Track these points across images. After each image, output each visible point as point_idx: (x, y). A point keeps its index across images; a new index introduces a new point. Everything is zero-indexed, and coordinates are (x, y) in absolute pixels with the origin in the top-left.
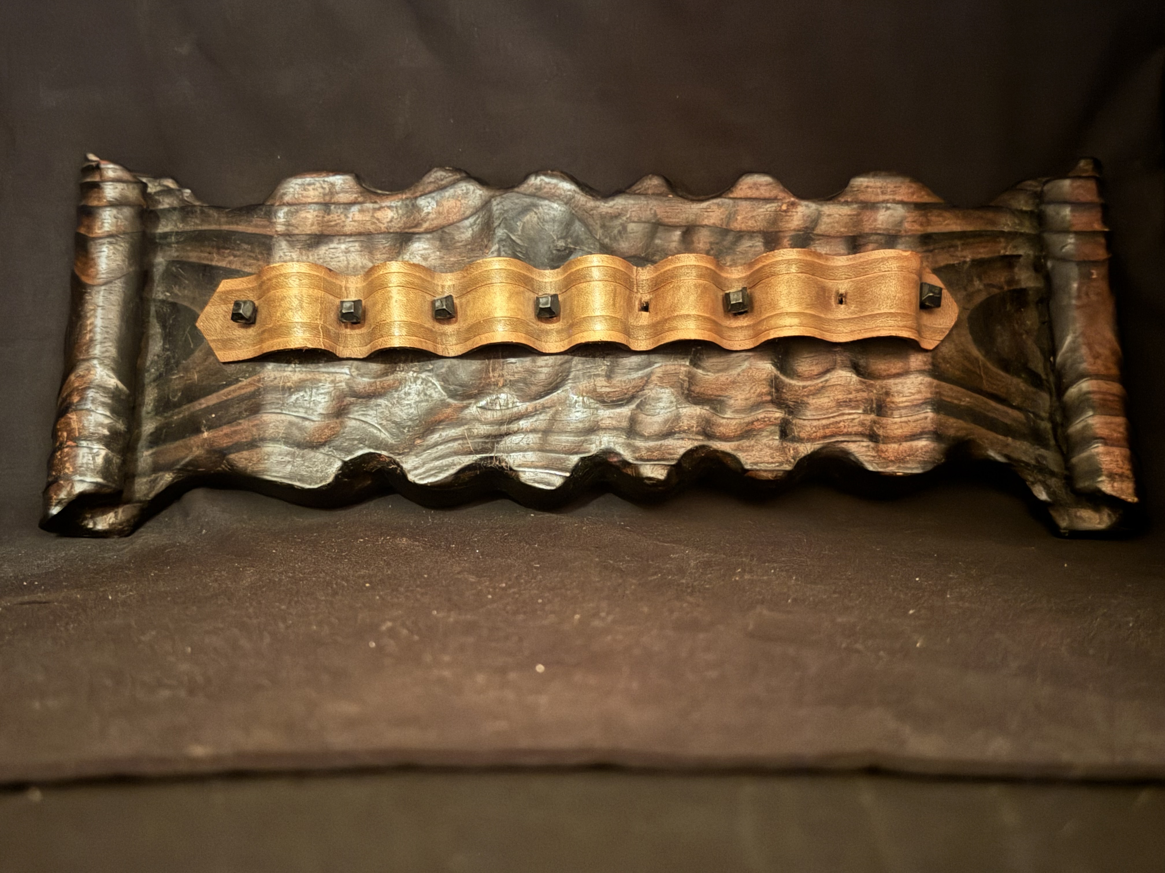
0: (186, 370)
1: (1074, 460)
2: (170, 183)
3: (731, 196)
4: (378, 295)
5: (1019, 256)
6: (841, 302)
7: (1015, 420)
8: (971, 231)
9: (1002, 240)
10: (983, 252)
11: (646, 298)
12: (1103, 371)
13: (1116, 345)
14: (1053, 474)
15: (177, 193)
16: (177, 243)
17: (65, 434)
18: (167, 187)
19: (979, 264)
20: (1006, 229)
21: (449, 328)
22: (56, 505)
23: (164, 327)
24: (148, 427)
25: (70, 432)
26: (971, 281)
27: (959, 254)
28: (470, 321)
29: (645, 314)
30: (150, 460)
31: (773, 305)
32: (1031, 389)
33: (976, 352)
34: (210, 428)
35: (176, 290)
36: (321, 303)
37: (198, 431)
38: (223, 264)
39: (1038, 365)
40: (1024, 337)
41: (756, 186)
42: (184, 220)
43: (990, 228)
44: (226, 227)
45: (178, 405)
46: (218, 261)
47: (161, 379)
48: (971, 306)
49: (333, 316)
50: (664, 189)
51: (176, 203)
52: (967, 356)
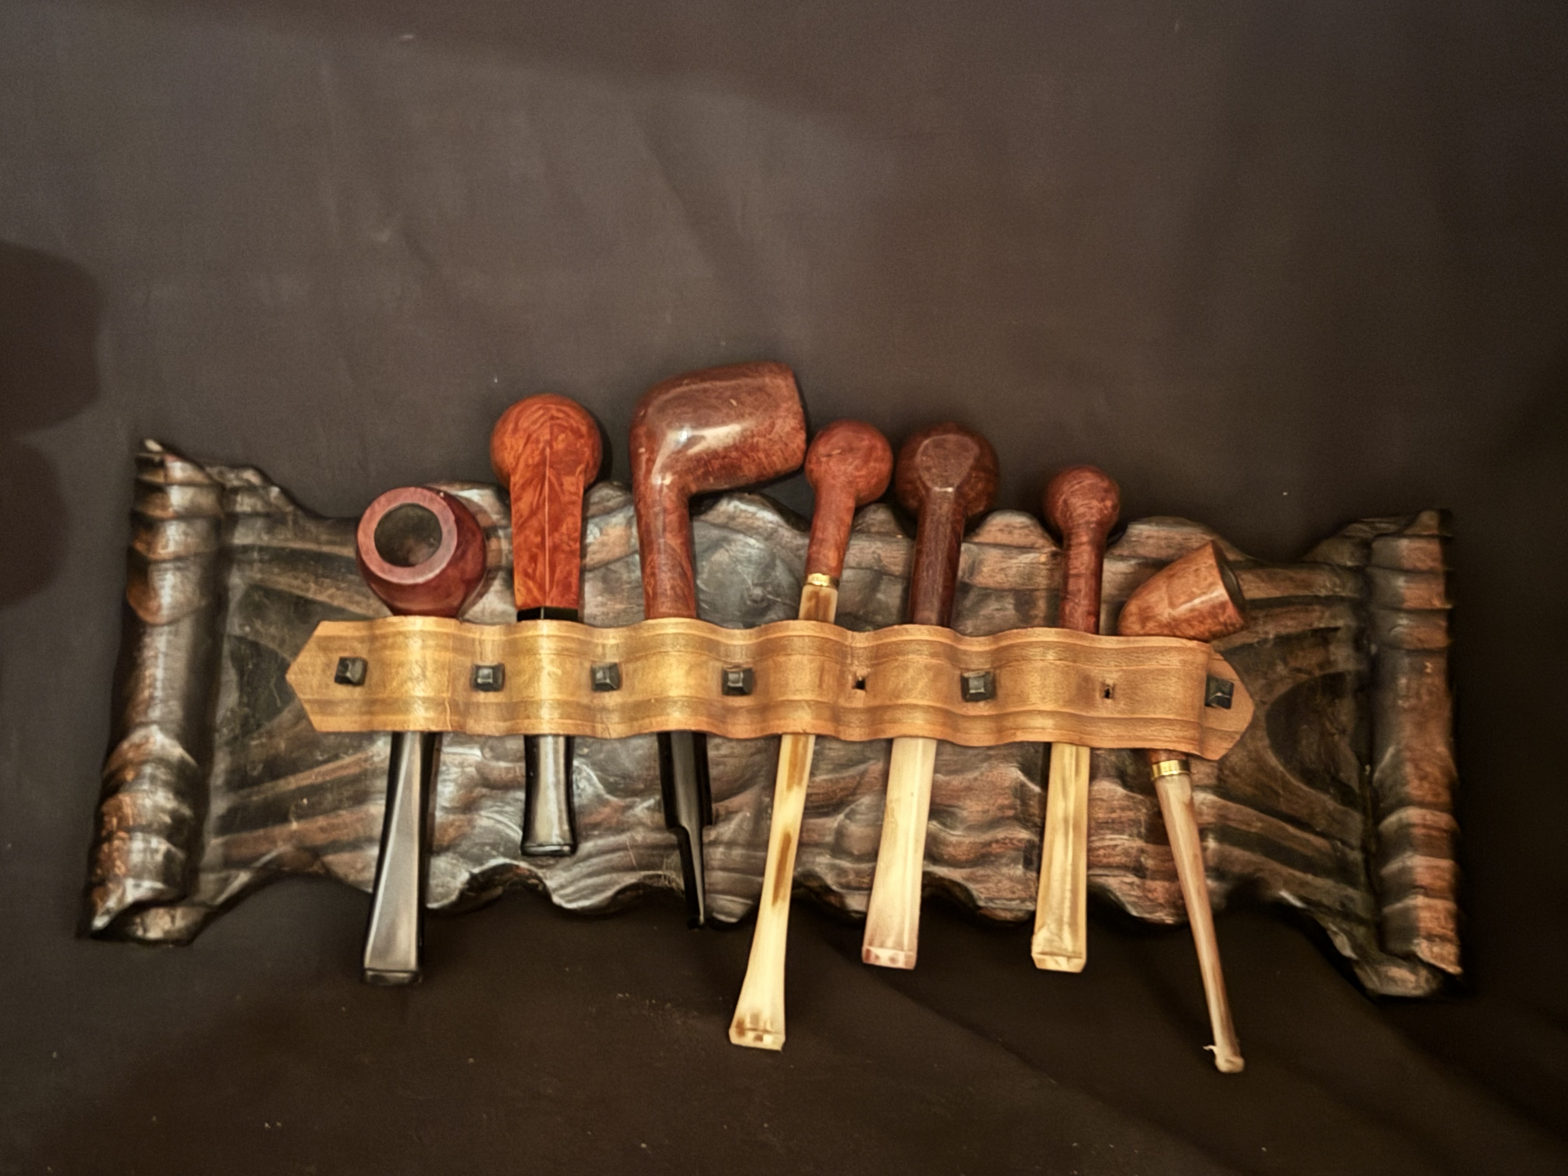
0: (270, 735)
1: (1387, 910)
2: (251, 476)
3: (976, 540)
4: (525, 662)
5: (1336, 629)
6: (1107, 695)
7: (1317, 849)
8: (1277, 598)
9: (1317, 607)
10: (1290, 625)
11: (863, 672)
12: (1429, 798)
13: (1450, 764)
14: (1361, 921)
15: (261, 491)
16: (261, 561)
17: (115, 821)
18: (248, 481)
19: (1285, 641)
20: (1323, 593)
21: (612, 699)
22: (103, 914)
23: (241, 673)
24: (219, 806)
25: (122, 819)
26: (1272, 665)
27: (1260, 629)
28: (638, 697)
29: (860, 693)
30: (220, 851)
31: (1023, 698)
32: (1341, 807)
33: (1273, 760)
34: (299, 818)
35: (258, 624)
36: (449, 670)
37: (284, 819)
38: (322, 598)
39: (1350, 775)
40: (1336, 737)
41: (1009, 529)
42: (270, 530)
43: (1301, 592)
44: (326, 549)
45: (258, 781)
46: (314, 592)
47: (237, 743)
48: (1270, 699)
49: (463, 681)
50: (892, 526)
51: (260, 507)
52: (1262, 766)
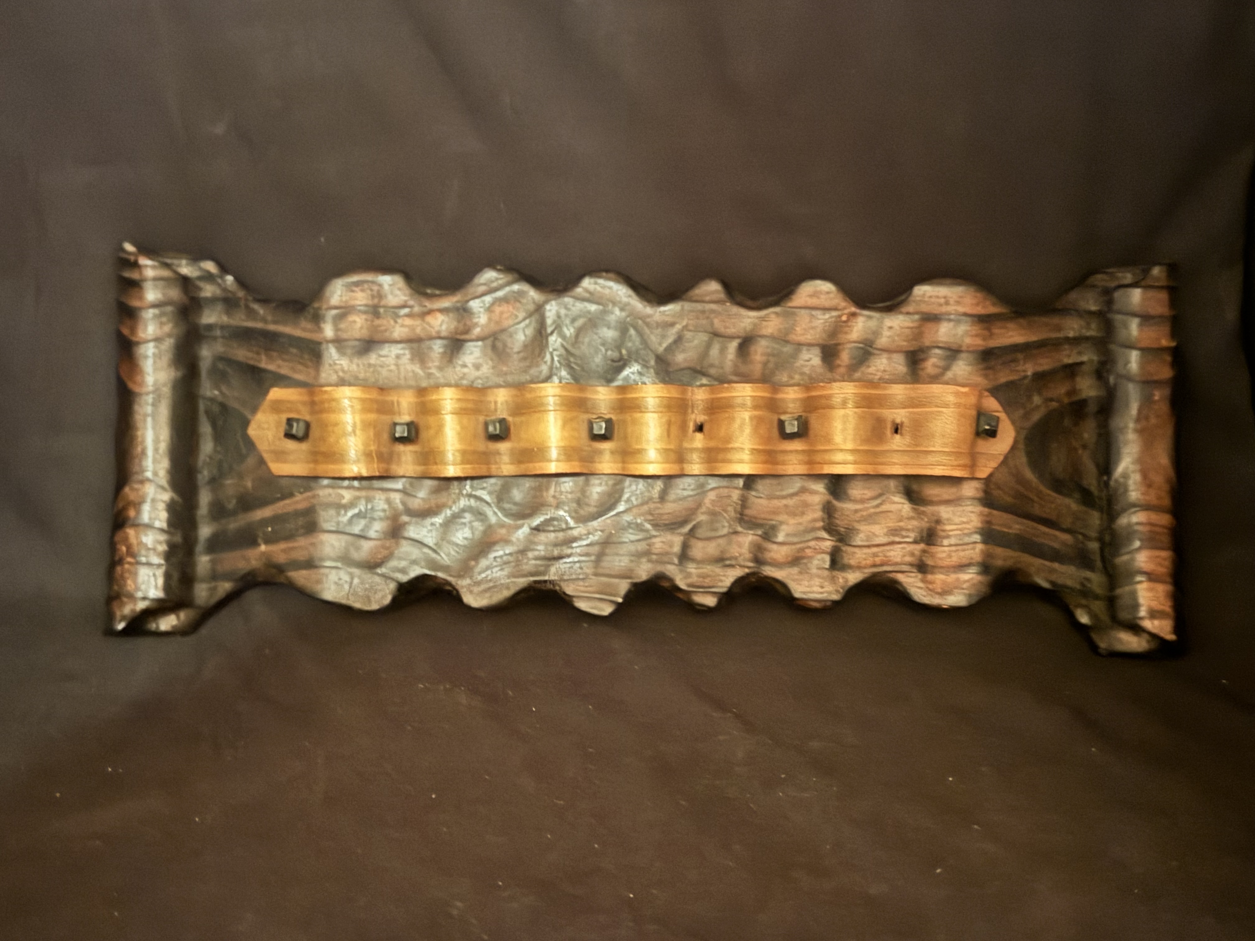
0: (241, 477)
1: (1119, 591)
2: (210, 266)
3: (790, 304)
4: (431, 420)
5: (1082, 363)
6: (896, 431)
7: (1064, 544)
8: (1034, 342)
9: (1066, 347)
10: (1045, 364)
11: (701, 418)
12: (1154, 501)
13: (1171, 472)
14: (1096, 597)
15: (220, 281)
16: (223, 337)
17: (124, 549)
18: (208, 272)
19: (1041, 378)
20: (1071, 334)
21: (503, 446)
22: (121, 621)
23: (214, 425)
24: (205, 531)
25: (129, 547)
26: (1029, 398)
27: (1020, 368)
28: (523, 445)
29: (699, 436)
30: (209, 566)
31: (828, 439)
32: (1083, 508)
33: (1029, 475)
34: (267, 542)
35: (224, 388)
36: (375, 427)
37: (254, 543)
38: (271, 367)
39: (1091, 481)
40: (1080, 452)
41: (815, 294)
42: (228, 313)
43: (1054, 335)
44: (272, 327)
45: (234, 513)
46: (265, 363)
47: (214, 482)
48: (1028, 424)
49: (385, 436)
50: (722, 296)
51: (218, 292)
52: (1021, 480)
